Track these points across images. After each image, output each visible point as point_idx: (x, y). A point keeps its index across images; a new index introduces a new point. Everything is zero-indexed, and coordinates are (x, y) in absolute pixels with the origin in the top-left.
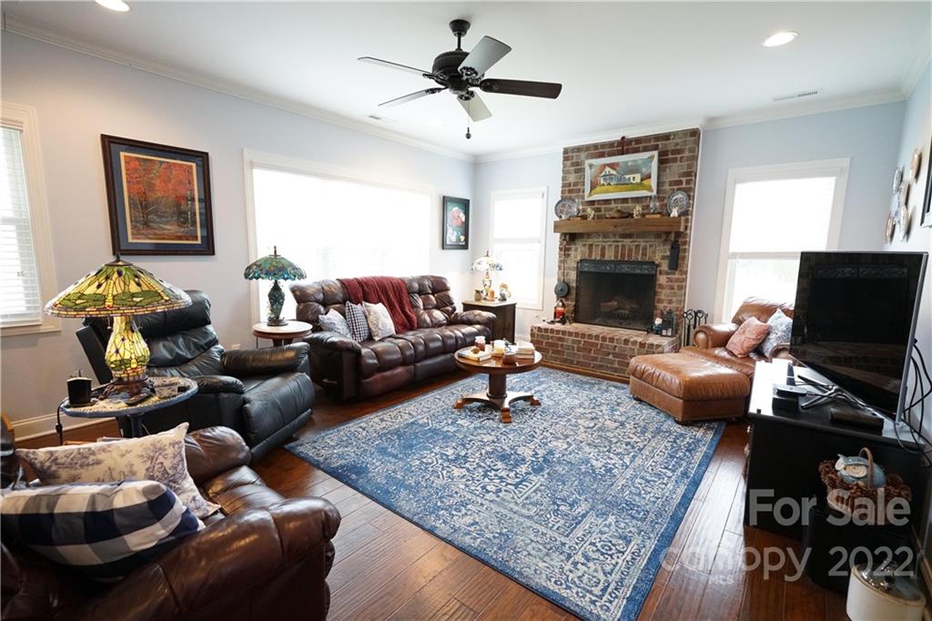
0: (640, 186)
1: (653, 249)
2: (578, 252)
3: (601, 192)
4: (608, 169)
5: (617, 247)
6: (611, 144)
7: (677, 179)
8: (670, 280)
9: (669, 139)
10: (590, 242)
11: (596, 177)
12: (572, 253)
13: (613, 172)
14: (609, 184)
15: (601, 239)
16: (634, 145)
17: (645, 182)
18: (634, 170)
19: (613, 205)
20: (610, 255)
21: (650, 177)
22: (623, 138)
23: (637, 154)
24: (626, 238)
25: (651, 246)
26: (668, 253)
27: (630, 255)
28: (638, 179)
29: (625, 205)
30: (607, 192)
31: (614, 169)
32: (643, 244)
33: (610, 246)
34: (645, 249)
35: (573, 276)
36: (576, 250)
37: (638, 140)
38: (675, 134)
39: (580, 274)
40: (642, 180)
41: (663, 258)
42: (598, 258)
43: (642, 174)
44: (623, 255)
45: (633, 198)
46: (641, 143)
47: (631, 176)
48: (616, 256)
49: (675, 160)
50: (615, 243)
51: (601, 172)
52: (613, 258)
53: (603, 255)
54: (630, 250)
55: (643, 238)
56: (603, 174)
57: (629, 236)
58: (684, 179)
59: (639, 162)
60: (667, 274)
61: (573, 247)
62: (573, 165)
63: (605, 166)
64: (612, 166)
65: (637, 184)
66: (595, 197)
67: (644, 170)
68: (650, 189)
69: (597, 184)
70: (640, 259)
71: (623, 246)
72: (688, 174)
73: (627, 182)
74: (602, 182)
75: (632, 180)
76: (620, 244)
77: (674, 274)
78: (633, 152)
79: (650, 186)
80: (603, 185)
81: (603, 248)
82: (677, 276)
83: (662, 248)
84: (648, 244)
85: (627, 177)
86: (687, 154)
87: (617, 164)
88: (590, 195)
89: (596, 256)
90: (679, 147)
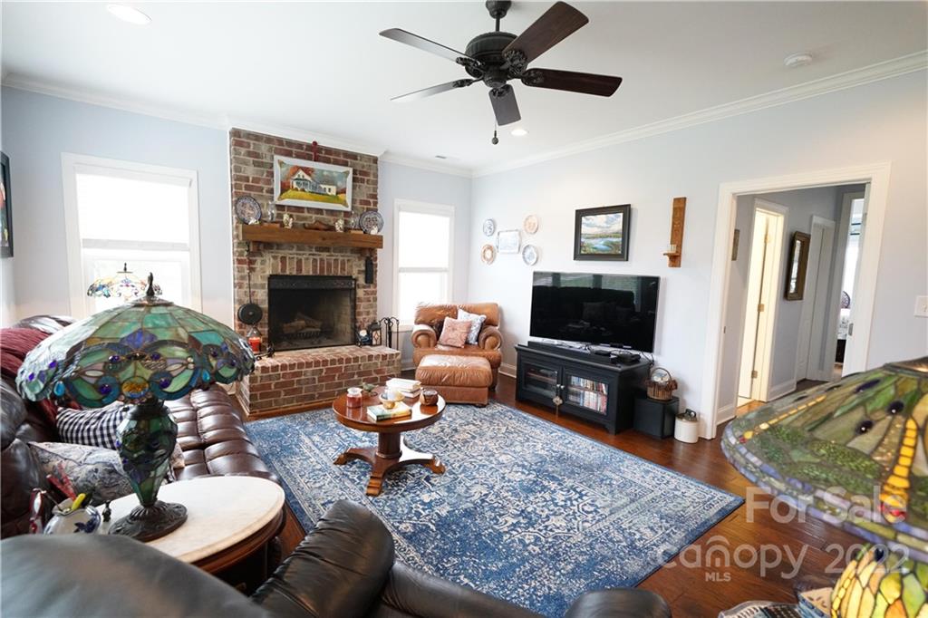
0: (335, 199)
1: (350, 264)
2: (267, 265)
3: (293, 198)
4: (301, 173)
5: (315, 260)
6: (300, 145)
7: (365, 199)
8: (366, 293)
9: (357, 159)
10: (281, 253)
11: (287, 179)
12: (258, 266)
13: (307, 177)
14: (303, 190)
15: (294, 251)
16: (323, 154)
17: (340, 196)
18: (330, 181)
19: (306, 214)
20: (308, 270)
21: (345, 192)
22: (315, 143)
23: (327, 165)
24: (322, 251)
25: (348, 260)
26: (363, 268)
27: (329, 270)
28: (333, 192)
29: (319, 216)
30: (301, 198)
31: (309, 175)
32: (341, 258)
33: (307, 259)
34: (343, 263)
35: (262, 296)
36: (263, 263)
37: (329, 151)
38: (362, 156)
39: (272, 293)
40: (337, 193)
41: (359, 272)
42: (294, 273)
43: (338, 188)
44: (322, 269)
45: (327, 210)
46: (331, 155)
47: (327, 187)
48: (315, 270)
49: (363, 181)
50: (311, 257)
51: (294, 174)
52: (311, 273)
53: (299, 269)
54: (329, 265)
55: (340, 252)
56: (296, 177)
57: (327, 249)
58: (371, 201)
59: (335, 175)
60: (364, 287)
61: (259, 260)
62: (249, 154)
63: (299, 168)
64: (306, 170)
65: (332, 196)
66: (286, 202)
67: (339, 184)
68: (345, 204)
69: (289, 187)
70: (339, 274)
71: (322, 260)
72: (375, 197)
73: (323, 192)
74: (295, 186)
75: (327, 190)
76: (318, 258)
77: (369, 287)
78: (324, 162)
79: (345, 201)
80: (296, 189)
81: (299, 262)
82: (372, 289)
83: (357, 262)
84: (346, 259)
85: (323, 186)
86: (372, 178)
87: (312, 170)
88: (280, 199)
89: (291, 270)
90: (365, 170)
